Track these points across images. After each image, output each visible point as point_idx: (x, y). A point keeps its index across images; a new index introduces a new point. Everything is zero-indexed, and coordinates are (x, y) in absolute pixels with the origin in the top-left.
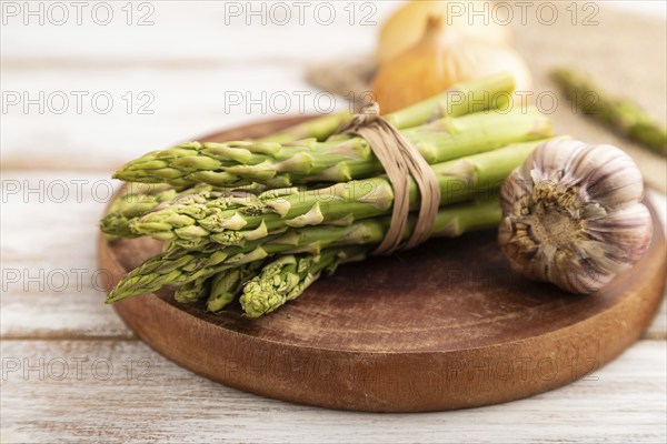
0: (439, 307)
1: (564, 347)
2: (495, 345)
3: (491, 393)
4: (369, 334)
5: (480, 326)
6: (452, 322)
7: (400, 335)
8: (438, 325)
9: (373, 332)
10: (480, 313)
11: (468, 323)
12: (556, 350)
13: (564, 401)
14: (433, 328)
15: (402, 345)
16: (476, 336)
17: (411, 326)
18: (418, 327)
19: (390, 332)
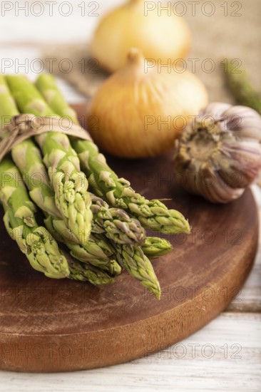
0: (68, 294)
1: (153, 330)
2: (99, 331)
3: (97, 362)
4: (10, 316)
5: (93, 312)
6: (74, 308)
7: (33, 318)
8: (63, 310)
9: (13, 315)
10: (97, 300)
11: (86, 309)
12: (147, 332)
13: (154, 366)
14: (59, 313)
15: (32, 327)
16: (87, 322)
17: (44, 311)
18: (48, 312)
19: (26, 315)
